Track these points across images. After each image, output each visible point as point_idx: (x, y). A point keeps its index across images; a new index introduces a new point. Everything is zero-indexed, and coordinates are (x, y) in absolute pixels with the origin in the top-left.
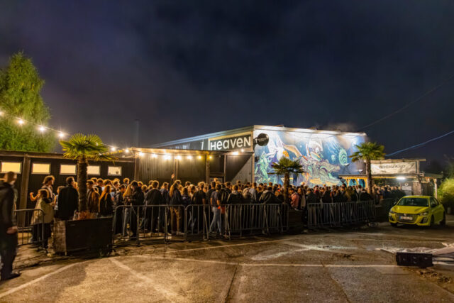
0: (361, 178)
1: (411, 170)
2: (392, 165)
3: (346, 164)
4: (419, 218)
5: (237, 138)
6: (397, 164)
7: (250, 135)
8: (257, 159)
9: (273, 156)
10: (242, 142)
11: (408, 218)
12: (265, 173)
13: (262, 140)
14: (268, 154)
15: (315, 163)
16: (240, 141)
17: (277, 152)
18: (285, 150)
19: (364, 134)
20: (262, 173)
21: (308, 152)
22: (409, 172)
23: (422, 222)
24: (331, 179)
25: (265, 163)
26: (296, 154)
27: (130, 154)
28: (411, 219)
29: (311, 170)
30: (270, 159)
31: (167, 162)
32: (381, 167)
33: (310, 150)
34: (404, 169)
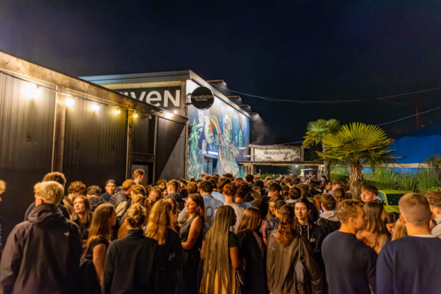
1: (296, 157)
2: (278, 151)
3: (243, 149)
5: (148, 90)
6: (282, 150)
7: (179, 88)
10: (159, 98)
12: (195, 155)
13: (203, 98)
14: (198, 125)
15: (228, 145)
16: (154, 96)
18: (210, 121)
20: (192, 155)
21: (224, 128)
22: (293, 159)
24: (235, 166)
25: (195, 140)
26: (218, 130)
30: (199, 133)
32: (266, 153)
33: (226, 126)
34: (289, 156)
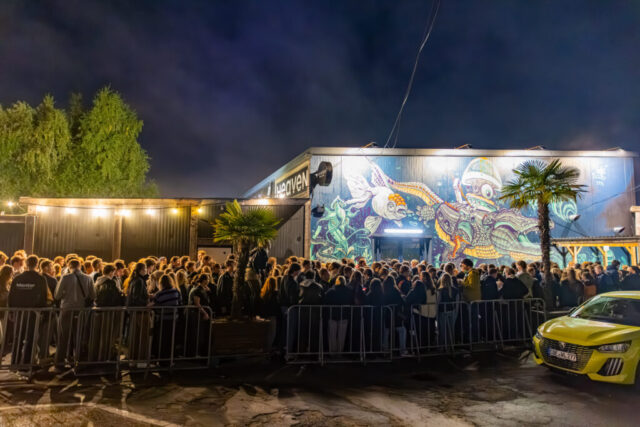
0: (618, 245)
3: (573, 217)
4: (596, 359)
8: (318, 213)
9: (362, 205)
11: (567, 355)
12: (339, 236)
14: (349, 202)
15: (479, 217)
16: (299, 180)
17: (373, 196)
18: (396, 192)
19: (621, 153)
20: (331, 237)
21: (459, 195)
23: (603, 371)
24: (528, 248)
25: (340, 219)
26: (427, 200)
27: (16, 210)
28: (573, 358)
29: (468, 231)
30: (353, 210)
31: (99, 220)
33: (465, 190)
